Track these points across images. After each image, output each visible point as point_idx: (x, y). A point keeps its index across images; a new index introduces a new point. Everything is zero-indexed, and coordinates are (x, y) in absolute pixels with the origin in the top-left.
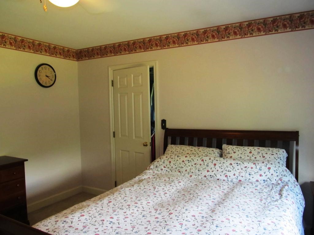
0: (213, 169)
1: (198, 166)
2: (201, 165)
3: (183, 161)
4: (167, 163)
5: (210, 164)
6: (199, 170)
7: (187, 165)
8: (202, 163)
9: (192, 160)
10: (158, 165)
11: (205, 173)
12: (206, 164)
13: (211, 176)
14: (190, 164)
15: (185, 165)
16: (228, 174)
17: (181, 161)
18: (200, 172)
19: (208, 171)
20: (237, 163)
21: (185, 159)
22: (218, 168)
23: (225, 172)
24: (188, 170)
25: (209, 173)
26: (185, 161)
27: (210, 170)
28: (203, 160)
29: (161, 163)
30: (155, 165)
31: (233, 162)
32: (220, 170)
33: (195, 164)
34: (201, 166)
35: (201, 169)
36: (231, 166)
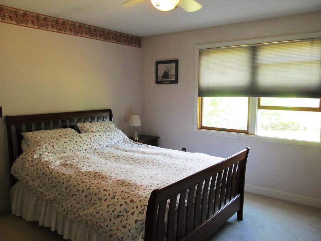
0: (91, 142)
1: (79, 143)
2: (80, 141)
3: (65, 142)
4: (50, 148)
5: (87, 139)
6: (80, 147)
7: (70, 145)
8: (81, 139)
9: (72, 139)
10: (42, 152)
11: (85, 147)
12: (84, 140)
13: (90, 148)
14: (72, 143)
15: (67, 145)
16: (101, 143)
17: (63, 143)
18: (82, 147)
19: (87, 145)
20: (103, 134)
21: (66, 140)
22: (93, 141)
23: (98, 142)
24: (72, 149)
25: (88, 146)
26: (66, 142)
27: (88, 144)
28: (81, 137)
29: (44, 150)
30: (38, 154)
31: (101, 134)
32: (95, 142)
33: (76, 142)
34: (81, 143)
35: (82, 145)
36: (100, 137)
